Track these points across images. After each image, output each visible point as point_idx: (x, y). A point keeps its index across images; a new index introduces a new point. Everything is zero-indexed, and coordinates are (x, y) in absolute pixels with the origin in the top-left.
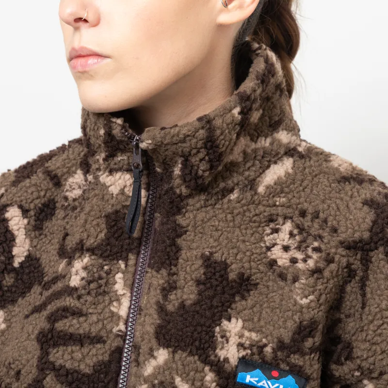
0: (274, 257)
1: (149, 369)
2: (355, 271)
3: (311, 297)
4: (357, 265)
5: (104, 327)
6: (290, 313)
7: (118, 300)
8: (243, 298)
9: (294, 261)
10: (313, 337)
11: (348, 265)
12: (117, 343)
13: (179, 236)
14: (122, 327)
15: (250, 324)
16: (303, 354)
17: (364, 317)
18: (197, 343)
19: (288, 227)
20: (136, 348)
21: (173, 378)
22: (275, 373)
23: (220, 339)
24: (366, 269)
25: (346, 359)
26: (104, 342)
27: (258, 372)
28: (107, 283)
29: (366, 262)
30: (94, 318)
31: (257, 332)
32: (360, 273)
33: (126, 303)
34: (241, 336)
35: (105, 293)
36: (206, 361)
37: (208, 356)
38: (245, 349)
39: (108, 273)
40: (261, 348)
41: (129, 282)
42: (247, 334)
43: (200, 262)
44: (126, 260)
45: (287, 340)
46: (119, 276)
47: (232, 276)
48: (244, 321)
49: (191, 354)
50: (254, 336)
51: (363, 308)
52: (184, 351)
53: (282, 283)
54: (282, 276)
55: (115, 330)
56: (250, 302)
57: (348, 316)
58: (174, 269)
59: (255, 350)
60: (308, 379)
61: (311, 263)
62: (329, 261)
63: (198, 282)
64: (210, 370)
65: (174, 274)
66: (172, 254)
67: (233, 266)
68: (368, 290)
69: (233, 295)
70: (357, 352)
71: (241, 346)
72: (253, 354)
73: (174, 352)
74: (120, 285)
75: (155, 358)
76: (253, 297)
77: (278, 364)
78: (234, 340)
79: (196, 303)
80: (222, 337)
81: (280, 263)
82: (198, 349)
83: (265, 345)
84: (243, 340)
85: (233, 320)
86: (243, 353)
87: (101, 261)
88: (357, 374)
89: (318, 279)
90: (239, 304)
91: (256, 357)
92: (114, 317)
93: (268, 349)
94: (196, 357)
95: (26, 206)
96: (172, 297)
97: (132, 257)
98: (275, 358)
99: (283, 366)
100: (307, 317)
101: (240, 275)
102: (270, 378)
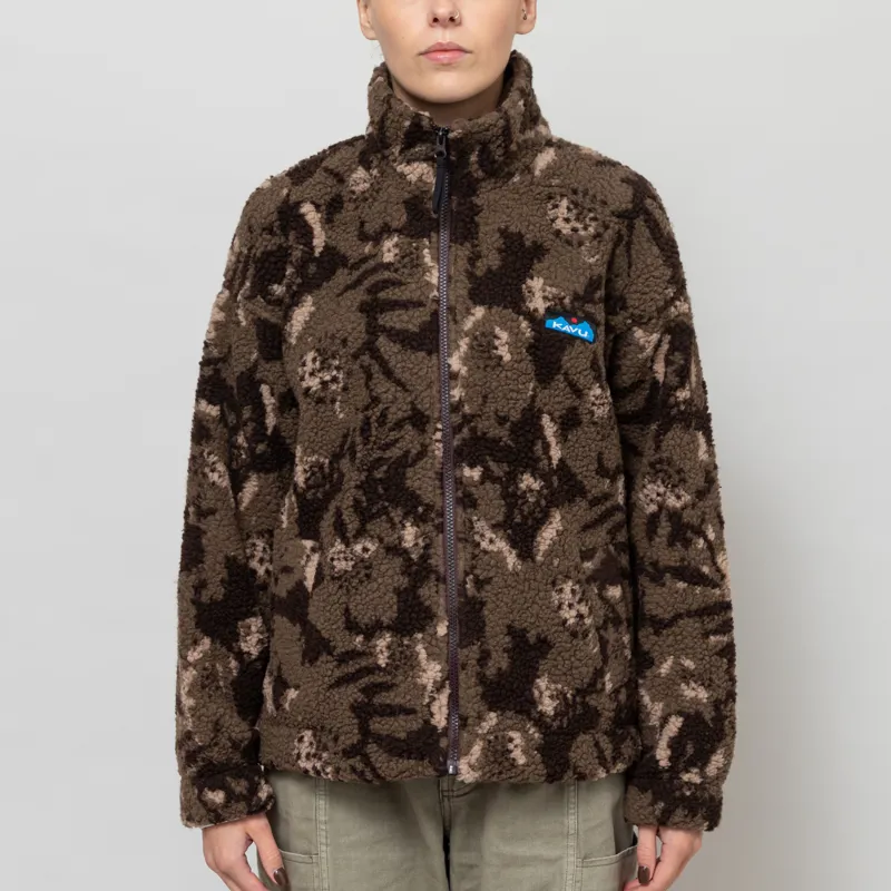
0: (558, 227)
1: (468, 324)
2: (623, 236)
3: (597, 257)
4: (624, 231)
5: (423, 293)
6: (581, 271)
7: (429, 271)
8: (540, 261)
9: (575, 230)
10: (600, 290)
11: (619, 231)
12: (434, 306)
13: (476, 215)
14: (436, 293)
15: (549, 281)
16: (595, 303)
17: (632, 274)
18: (509, 298)
19: (565, 203)
20: (451, 309)
21: (493, 329)
22: (574, 320)
23: (527, 294)
24: (631, 235)
25: (621, 309)
26: (425, 306)
27: (561, 318)
29: (631, 228)
30: (414, 286)
31: (556, 287)
32: (626, 238)
34: (544, 291)
35: (417, 266)
36: (519, 312)
37: (520, 308)
38: (549, 300)
40: (562, 299)
41: (435, 256)
42: (548, 289)
43: (498, 235)
44: (429, 237)
45: (581, 293)
46: (426, 251)
47: (528, 243)
48: (545, 279)
49: (505, 307)
50: (554, 290)
51: (629, 268)
52: (498, 306)
53: (570, 248)
54: (569, 243)
55: (431, 296)
56: (546, 264)
57: (616, 276)
58: (476, 242)
59: (557, 301)
60: (597, 324)
61: (591, 230)
62: (606, 227)
63: (500, 251)
64: (525, 319)
65: (477, 246)
66: (472, 230)
67: (528, 236)
68: (633, 252)
69: (532, 260)
70: (630, 302)
71: (545, 298)
72: (556, 305)
73: (490, 308)
74: (428, 258)
75: (473, 315)
76: (548, 260)
77: (576, 312)
78: (538, 295)
79: (500, 268)
80: (529, 292)
81: (564, 232)
82: (510, 303)
83: (564, 298)
84: (547, 294)
85: (535, 278)
86: (548, 304)
87: (409, 239)
88: (629, 321)
89: (599, 242)
90: (537, 266)
91: (559, 307)
92: (429, 285)
93: (567, 301)
94: (510, 310)
95: (317, 201)
96: (479, 264)
97: (433, 235)
98: (573, 307)
99: (580, 314)
100: (595, 273)
101: (534, 243)
102: (571, 323)
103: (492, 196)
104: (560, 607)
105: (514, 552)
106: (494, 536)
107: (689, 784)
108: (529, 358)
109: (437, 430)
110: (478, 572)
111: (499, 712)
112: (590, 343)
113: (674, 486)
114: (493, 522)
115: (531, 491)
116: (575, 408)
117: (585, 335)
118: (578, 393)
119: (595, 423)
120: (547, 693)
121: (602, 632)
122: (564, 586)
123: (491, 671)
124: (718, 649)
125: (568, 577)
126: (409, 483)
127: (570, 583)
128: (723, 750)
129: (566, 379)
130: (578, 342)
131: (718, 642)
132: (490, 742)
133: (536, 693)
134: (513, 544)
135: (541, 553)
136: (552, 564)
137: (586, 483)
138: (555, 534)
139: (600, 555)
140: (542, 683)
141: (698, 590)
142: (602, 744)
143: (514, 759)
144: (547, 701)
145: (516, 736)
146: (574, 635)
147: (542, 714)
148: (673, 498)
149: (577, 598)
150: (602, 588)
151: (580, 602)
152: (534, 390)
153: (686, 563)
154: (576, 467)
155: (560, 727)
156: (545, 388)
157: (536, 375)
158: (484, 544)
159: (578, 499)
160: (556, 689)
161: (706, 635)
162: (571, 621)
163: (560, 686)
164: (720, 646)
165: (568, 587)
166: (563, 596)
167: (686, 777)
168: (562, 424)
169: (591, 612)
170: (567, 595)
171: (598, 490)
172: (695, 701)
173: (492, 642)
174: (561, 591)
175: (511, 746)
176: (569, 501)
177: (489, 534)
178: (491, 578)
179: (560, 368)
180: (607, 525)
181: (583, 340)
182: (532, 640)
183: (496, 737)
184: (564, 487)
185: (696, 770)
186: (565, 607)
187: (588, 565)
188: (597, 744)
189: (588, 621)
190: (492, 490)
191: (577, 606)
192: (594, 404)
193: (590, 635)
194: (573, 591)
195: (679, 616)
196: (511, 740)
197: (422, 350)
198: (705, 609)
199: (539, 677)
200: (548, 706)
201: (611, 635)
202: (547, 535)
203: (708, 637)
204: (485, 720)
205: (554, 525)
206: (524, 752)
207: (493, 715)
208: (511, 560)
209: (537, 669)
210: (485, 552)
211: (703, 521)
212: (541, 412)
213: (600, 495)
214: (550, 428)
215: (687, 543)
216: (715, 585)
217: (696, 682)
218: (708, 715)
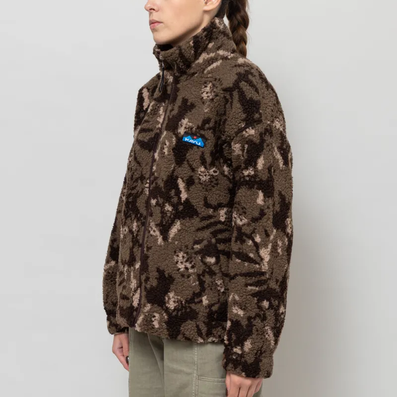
0: (203, 96)
1: (162, 139)
2: (228, 99)
3: (208, 109)
4: (228, 97)
5: (154, 126)
7: (160, 116)
8: (190, 111)
9: (208, 97)
10: (209, 124)
11: (225, 97)
12: (157, 131)
13: (178, 92)
14: (159, 126)
16: (205, 130)
18: (174, 128)
19: (210, 85)
21: (166, 141)
22: (195, 137)
23: (180, 126)
24: (232, 98)
26: (153, 131)
27: (189, 137)
28: (157, 111)
29: (231, 95)
30: (151, 123)
31: (192, 123)
32: (230, 100)
33: (162, 117)
34: (187, 124)
35: (156, 114)
36: (174, 134)
37: (175, 132)
39: (158, 107)
40: (192, 128)
41: (165, 110)
42: (188, 124)
43: (181, 100)
44: (165, 102)
46: (162, 109)
47: (189, 104)
48: (189, 119)
50: (191, 124)
52: (170, 131)
54: (203, 103)
55: (157, 127)
56: (192, 112)
58: (174, 103)
59: (189, 129)
60: (207, 139)
61: (211, 97)
62: (217, 96)
63: (179, 107)
64: (175, 137)
65: (174, 105)
66: (175, 98)
67: (190, 100)
68: (233, 106)
69: (187, 111)
70: (225, 130)
71: (185, 128)
74: (161, 111)
75: (163, 134)
76: (194, 111)
77: (196, 134)
78: (184, 126)
81: (204, 98)
82: (173, 130)
84: (187, 126)
85: (185, 119)
86: (186, 130)
87: (157, 103)
90: (189, 114)
91: (190, 131)
92: (158, 122)
93: (194, 129)
94: (172, 133)
95: (149, 88)
96: (172, 113)
97: (167, 101)
98: (196, 132)
99: (198, 135)
100: (206, 116)
101: (191, 103)
102: (193, 139)
103: (185, 83)
104: (177, 262)
105: (161, 237)
106: (155, 229)
107: (236, 353)
108: (173, 154)
109: (147, 183)
110: (148, 243)
111: (151, 304)
112: (202, 147)
113: (240, 215)
114: (156, 223)
115: (168, 211)
116: (192, 176)
117: (199, 144)
118: (193, 170)
119: (200, 183)
120: (173, 300)
121: (202, 277)
122: (179, 254)
123: (148, 286)
124: (251, 293)
125: (181, 250)
126: (137, 204)
127: (182, 253)
128: (250, 340)
129: (188, 164)
130: (195, 147)
131: (252, 290)
132: (146, 315)
133: (167, 298)
134: (162, 233)
135: (170, 238)
136: (175, 243)
137: (198, 210)
138: (176, 230)
139: (205, 242)
140: (171, 295)
141: (246, 264)
142: (200, 327)
143: (154, 325)
144: (171, 302)
145: (157, 315)
146: (183, 276)
147: (167, 308)
148: (239, 220)
149: (185, 260)
150: (203, 257)
151: (186, 261)
152: (174, 167)
153: (241, 251)
154: (194, 202)
155: (177, 315)
156: (179, 167)
157: (176, 161)
158: (152, 232)
159: (195, 217)
160: (177, 299)
161: (247, 285)
162: (182, 270)
163: (179, 298)
164: (253, 292)
165: (181, 254)
166: (178, 258)
167: (235, 350)
168: (187, 183)
169: (193, 267)
170: (180, 258)
171: (205, 213)
172: (237, 315)
173: (151, 274)
174: (178, 256)
175: (153, 319)
176: (189, 217)
177: (154, 228)
178: (152, 247)
179: (186, 158)
180: (211, 230)
181: (198, 146)
182: (167, 276)
183: (148, 314)
184: (186, 211)
185: (239, 347)
186: (179, 263)
187: (197, 247)
188: (197, 326)
189: (191, 271)
190: (158, 209)
191: (184, 264)
192: (200, 175)
193: (191, 277)
194: (183, 257)
195: (236, 275)
196: (154, 317)
197: (147, 149)
198: (248, 273)
199: (169, 292)
200: (172, 305)
201: (207, 279)
202: (174, 231)
203: (247, 287)
204: (146, 307)
205: (176, 226)
206: (159, 323)
207: (149, 305)
208: (160, 240)
209: (170, 288)
210: (151, 235)
211: (254, 232)
212: (177, 178)
213: (206, 216)
214: (181, 185)
215: (243, 242)
216: (256, 263)
217: (238, 306)
218: (244, 323)
